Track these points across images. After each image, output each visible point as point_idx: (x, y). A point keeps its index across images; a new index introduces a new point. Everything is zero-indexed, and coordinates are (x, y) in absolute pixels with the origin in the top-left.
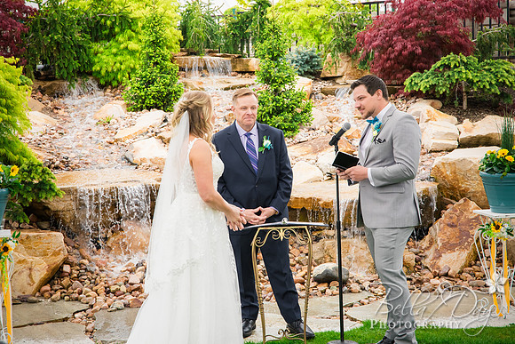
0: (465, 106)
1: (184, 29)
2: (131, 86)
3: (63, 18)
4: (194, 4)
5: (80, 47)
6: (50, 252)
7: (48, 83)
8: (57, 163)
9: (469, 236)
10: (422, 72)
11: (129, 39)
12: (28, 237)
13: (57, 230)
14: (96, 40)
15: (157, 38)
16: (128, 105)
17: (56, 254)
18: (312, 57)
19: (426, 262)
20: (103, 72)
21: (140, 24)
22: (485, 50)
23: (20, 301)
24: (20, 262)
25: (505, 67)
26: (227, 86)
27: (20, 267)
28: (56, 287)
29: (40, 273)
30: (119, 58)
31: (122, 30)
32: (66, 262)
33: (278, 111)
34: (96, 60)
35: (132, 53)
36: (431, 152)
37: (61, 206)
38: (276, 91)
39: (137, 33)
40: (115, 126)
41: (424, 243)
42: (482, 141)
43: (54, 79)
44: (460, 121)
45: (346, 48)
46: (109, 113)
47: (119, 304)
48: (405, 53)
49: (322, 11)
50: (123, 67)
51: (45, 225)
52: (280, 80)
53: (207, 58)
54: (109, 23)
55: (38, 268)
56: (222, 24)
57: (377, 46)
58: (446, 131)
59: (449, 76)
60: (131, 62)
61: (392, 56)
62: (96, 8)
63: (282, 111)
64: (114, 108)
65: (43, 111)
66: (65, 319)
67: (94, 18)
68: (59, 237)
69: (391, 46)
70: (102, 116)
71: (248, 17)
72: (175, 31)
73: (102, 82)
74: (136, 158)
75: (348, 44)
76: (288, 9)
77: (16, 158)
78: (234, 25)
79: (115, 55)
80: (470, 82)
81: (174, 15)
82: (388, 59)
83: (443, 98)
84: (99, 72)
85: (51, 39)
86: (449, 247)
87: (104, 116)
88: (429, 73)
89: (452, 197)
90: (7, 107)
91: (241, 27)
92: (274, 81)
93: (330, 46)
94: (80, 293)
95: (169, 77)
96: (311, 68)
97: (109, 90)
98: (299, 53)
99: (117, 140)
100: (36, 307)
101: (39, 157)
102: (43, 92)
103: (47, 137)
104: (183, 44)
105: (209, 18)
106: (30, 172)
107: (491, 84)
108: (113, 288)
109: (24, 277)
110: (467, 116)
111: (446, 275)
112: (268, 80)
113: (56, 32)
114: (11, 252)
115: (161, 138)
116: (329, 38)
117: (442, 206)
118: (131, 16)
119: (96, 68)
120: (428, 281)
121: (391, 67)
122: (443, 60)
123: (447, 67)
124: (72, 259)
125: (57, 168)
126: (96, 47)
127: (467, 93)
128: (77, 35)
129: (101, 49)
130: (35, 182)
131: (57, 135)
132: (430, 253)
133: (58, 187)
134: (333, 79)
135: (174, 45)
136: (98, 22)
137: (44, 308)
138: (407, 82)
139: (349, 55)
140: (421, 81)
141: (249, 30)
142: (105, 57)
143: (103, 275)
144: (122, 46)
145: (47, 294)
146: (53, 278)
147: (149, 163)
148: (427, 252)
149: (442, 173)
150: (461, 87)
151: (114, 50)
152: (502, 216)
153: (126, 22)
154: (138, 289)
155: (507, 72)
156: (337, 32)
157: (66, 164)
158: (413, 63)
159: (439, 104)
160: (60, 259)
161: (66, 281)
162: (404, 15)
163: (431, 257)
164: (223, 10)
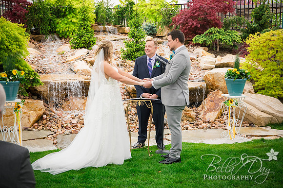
0: (218, 50)
1: (97, 13)
2: (73, 38)
3: (44, 7)
4: (101, 3)
5: (51, 20)
6: (37, 109)
7: (37, 36)
8: (41, 71)
9: (218, 105)
10: (200, 35)
11: (73, 17)
12: (28, 102)
13: (40, 99)
14: (58, 17)
15: (85, 17)
16: (72, 46)
17: (40, 110)
18: (152, 27)
19: (200, 116)
20: (61, 32)
21: (77, 11)
22: (227, 26)
23: (25, 129)
24: (24, 113)
25: (235, 33)
26: (115, 39)
27: (24, 115)
28: (40, 124)
29: (33, 118)
30: (68, 26)
31: (70, 13)
32: (44, 113)
33: (137, 50)
34: (58, 26)
35: (74, 23)
36: (203, 69)
37: (42, 89)
38: (137, 41)
39: (76, 15)
40: (66, 55)
41: (200, 108)
42: (225, 65)
43: (39, 34)
44: (216, 56)
45: (167, 24)
46: (64, 50)
47: (67, 132)
48: (193, 26)
49: (157, 7)
50: (69, 29)
51: (35, 97)
52: (139, 37)
53: (107, 26)
54: (63, 10)
55: (32, 116)
56: (113, 11)
57: (181, 23)
58: (210, 60)
59: (212, 37)
60: (73, 27)
61: (187, 28)
62: (58, 3)
63: (139, 50)
64: (66, 47)
65: (34, 48)
66: (44, 138)
67: (57, 8)
68: (41, 102)
69: (187, 23)
70: (60, 51)
71: (125, 9)
72: (93, 14)
73: (60, 36)
74: (75, 70)
75: (168, 22)
76: (143, 6)
77: (22, 68)
78: (118, 12)
79: (66, 24)
80: (221, 40)
81: (92, 7)
82: (186, 29)
83: (209, 46)
84: (59, 32)
85: (38, 16)
86: (210, 110)
87: (61, 51)
88: (203, 35)
89: (212, 89)
90: (19, 45)
91: (121, 13)
92: (136, 37)
93: (161, 23)
94: (51, 127)
95: (90, 34)
96: (152, 32)
97: (63, 40)
98: (147, 25)
99: (67, 61)
100: (31, 132)
101: (32, 68)
102: (34, 40)
103: (36, 59)
104: (96, 20)
105: (108, 9)
106: (29, 74)
107: (229, 41)
108: (65, 125)
109: (26, 120)
110: (219, 55)
111: (209, 122)
112: (133, 37)
113: (41, 13)
114: (21, 108)
115: (86, 61)
116: (160, 19)
117: (207, 93)
118: (74, 7)
119: (58, 30)
120: (201, 124)
121: (187, 33)
122: (209, 30)
123: (211, 33)
124: (47, 112)
125: (40, 73)
126: (58, 20)
127: (219, 44)
128: (49, 15)
129: (60, 22)
130: (31, 78)
131: (40, 58)
132: (202, 113)
133: (41, 81)
134: (161, 37)
135: (92, 21)
136: (59, 9)
137: (35, 133)
138: (194, 39)
139: (169, 27)
140: (200, 39)
141: (125, 15)
142: (62, 25)
143: (60, 119)
144: (69, 20)
145: (36, 127)
146: (39, 120)
147: (81, 72)
148: (200, 112)
149: (208, 78)
150: (216, 42)
151: (66, 22)
152: (234, 97)
153: (71, 10)
154: (76, 126)
155: (236, 36)
156: (164, 17)
157: (45, 71)
158: (196, 31)
159: (207, 49)
160: (42, 112)
161: (44, 122)
162: (193, 10)
163: (202, 114)
164: (114, 6)
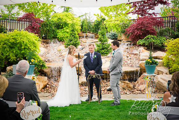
1: (82, 26)
3: (50, 23)
4: (85, 19)
5: (54, 31)
6: (44, 81)
7: (45, 40)
11: (67, 29)
13: (46, 76)
15: (73, 29)
16: (65, 46)
19: (136, 87)
21: (70, 25)
24: (37, 83)
25: (163, 38)
32: (48, 84)
33: (103, 49)
35: (67, 32)
36: (141, 60)
37: (47, 71)
48: (138, 34)
50: (65, 36)
51: (43, 75)
55: (41, 85)
57: (131, 32)
58: (146, 55)
59: (148, 41)
64: (62, 47)
66: (47, 96)
67: (58, 23)
71: (99, 23)
72: (79, 27)
73: (59, 40)
77: (36, 59)
80: (154, 42)
85: (47, 29)
86: (142, 84)
87: (59, 49)
88: (143, 40)
89: (144, 72)
91: (97, 26)
92: (102, 41)
93: (120, 32)
94: (51, 91)
96: (115, 37)
97: (61, 42)
98: (112, 33)
99: (62, 55)
101: (42, 59)
104: (81, 30)
105: (89, 23)
107: (159, 43)
109: (38, 87)
110: (153, 51)
111: (140, 90)
119: (58, 36)
120: (135, 91)
123: (148, 38)
127: (153, 45)
128: (53, 28)
129: (59, 31)
133: (46, 66)
137: (42, 94)
138: (138, 42)
139: (125, 34)
140: (141, 42)
145: (43, 91)
146: (44, 88)
149: (142, 65)
151: (63, 32)
152: (149, 75)
153: (66, 24)
156: (121, 28)
159: (146, 48)
161: (47, 88)
